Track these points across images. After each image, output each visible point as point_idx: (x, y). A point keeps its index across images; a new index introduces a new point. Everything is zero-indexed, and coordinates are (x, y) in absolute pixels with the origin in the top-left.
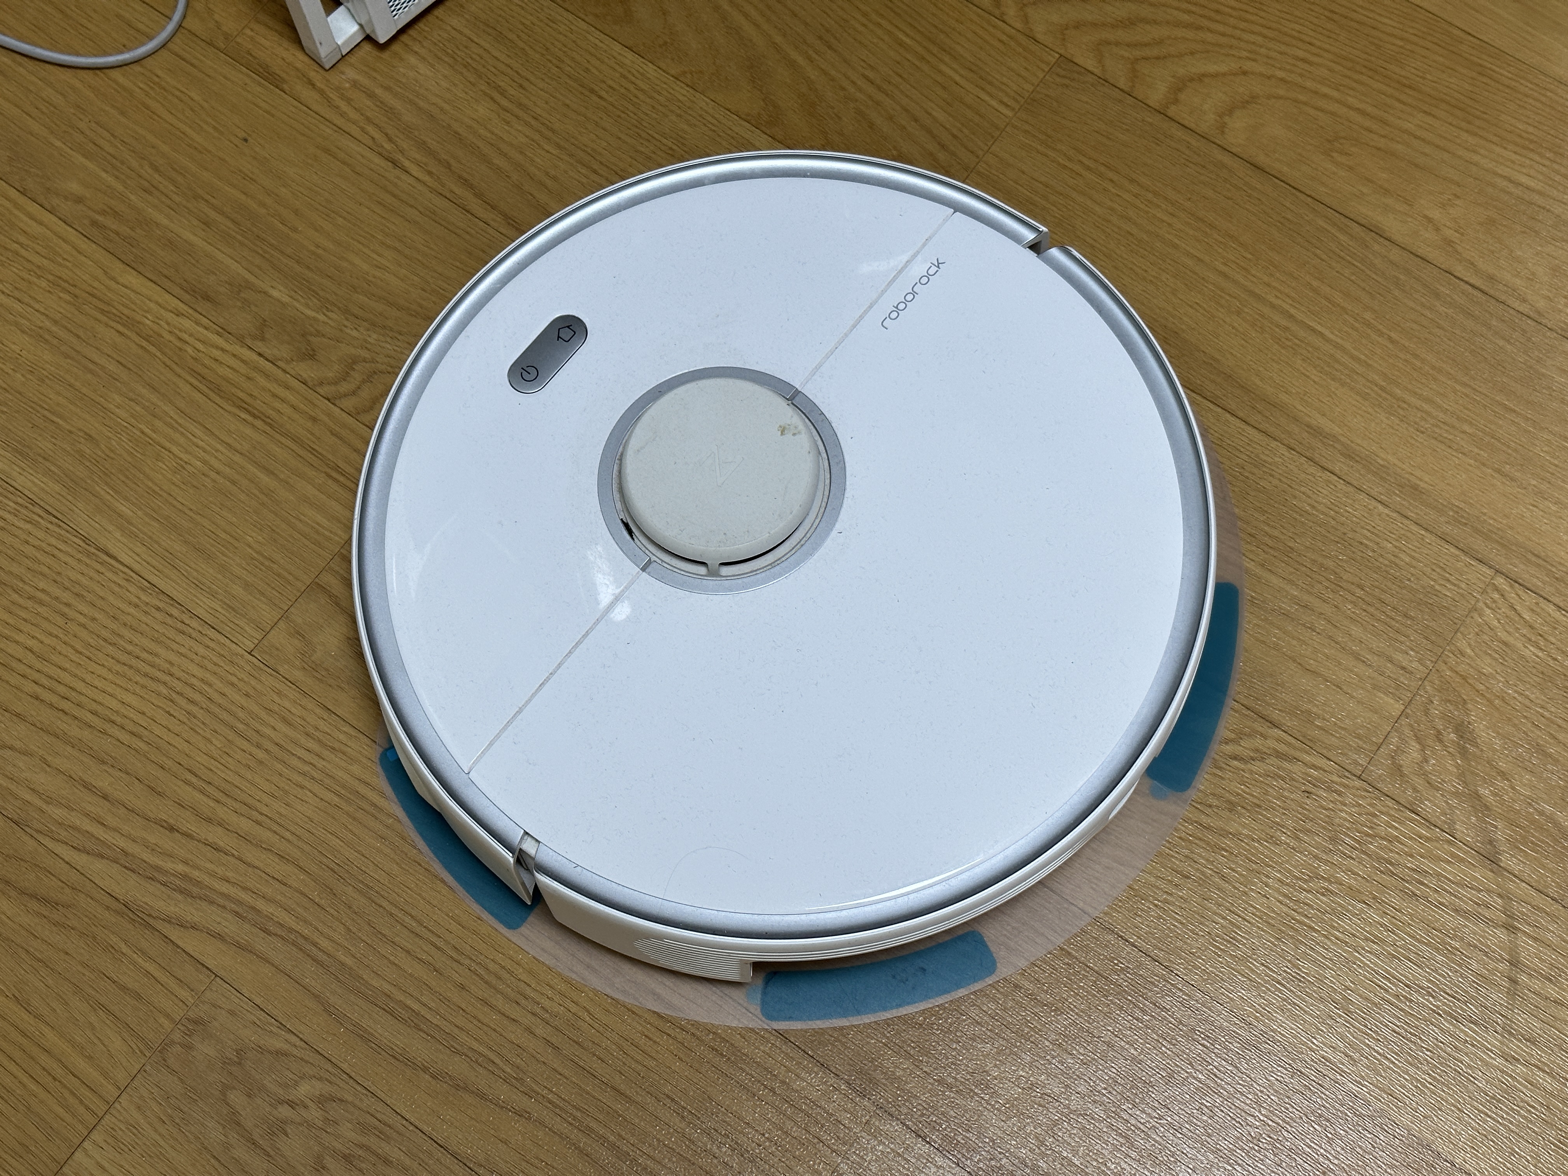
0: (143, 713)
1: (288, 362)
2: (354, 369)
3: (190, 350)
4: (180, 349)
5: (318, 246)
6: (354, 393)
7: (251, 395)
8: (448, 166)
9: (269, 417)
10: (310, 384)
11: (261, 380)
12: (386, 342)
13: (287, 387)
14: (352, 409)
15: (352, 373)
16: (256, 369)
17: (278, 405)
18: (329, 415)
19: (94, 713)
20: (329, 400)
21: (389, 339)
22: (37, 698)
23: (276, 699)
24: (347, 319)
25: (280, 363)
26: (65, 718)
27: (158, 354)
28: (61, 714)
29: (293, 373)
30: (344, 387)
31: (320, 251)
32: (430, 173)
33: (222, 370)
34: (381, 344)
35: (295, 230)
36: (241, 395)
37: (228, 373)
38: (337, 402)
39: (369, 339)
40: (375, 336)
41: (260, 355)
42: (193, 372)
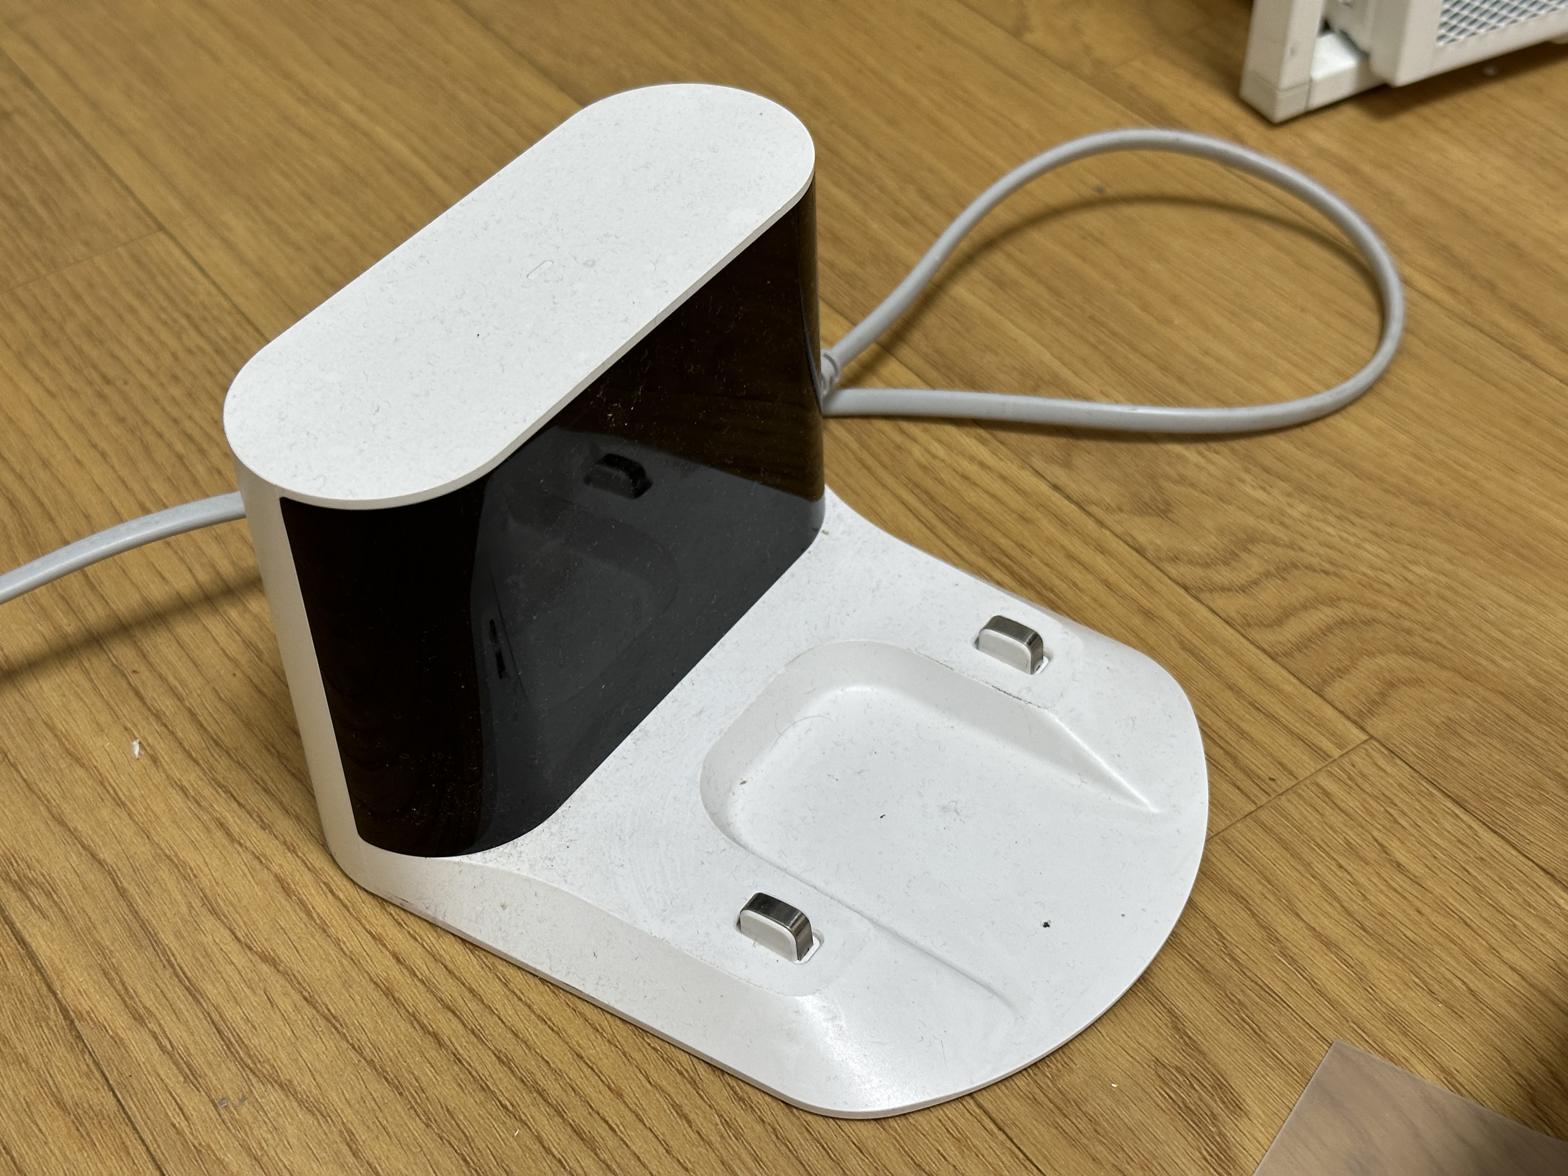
0: (619, 1095)
1: (1108, 509)
2: (1249, 551)
3: (917, 451)
4: (899, 447)
5: (1206, 353)
6: (1243, 589)
7: (1022, 547)
9: (1051, 590)
10: (1151, 554)
11: (1050, 528)
12: (1325, 521)
13: (1102, 549)
14: (1234, 614)
15: (1244, 555)
16: (1042, 506)
17: (1076, 574)
18: (1181, 614)
19: (503, 1060)
20: (1186, 588)
21: (1331, 519)
22: (388, 993)
24: (1247, 470)
25: (1094, 509)
26: (432, 1053)
27: (855, 445)
28: (428, 1043)
29: (1119, 529)
30: (1223, 575)
31: (1209, 361)
33: (972, 496)
34: (1314, 523)
35: (1166, 322)
36: (1003, 541)
37: (987, 504)
38: (1203, 596)
39: (1288, 510)
40: (1303, 508)
41: (1056, 487)
42: (915, 486)
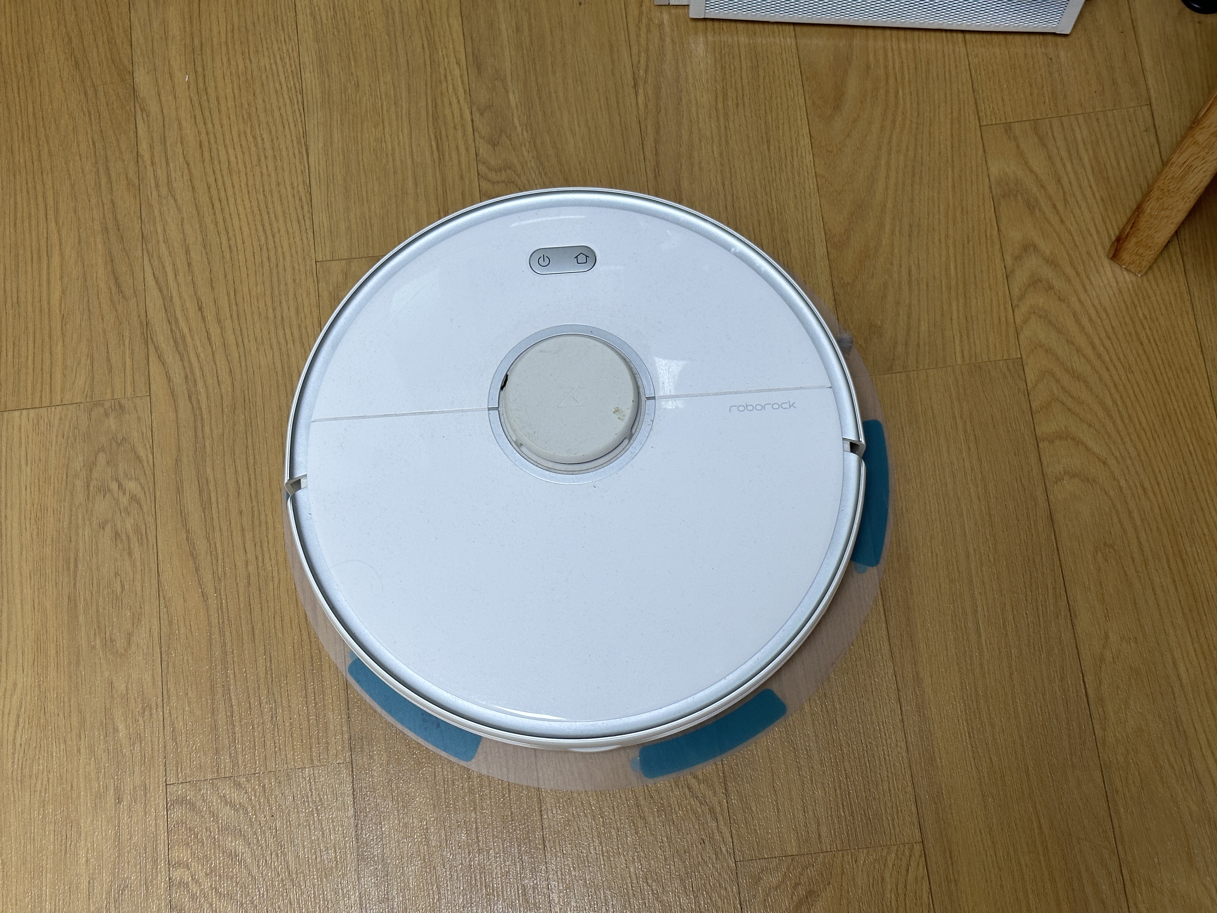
0: (244, 243)
1: (480, 137)
2: (506, 171)
3: (444, 85)
4: (440, 82)
5: (556, 92)
6: (493, 183)
7: (447, 137)
8: (658, 112)
9: (443, 156)
10: (478, 158)
11: (460, 134)
12: (535, 172)
13: (467, 149)
14: (484, 190)
15: (503, 172)
16: (463, 126)
17: (454, 155)
18: (470, 182)
19: (224, 221)
20: (478, 174)
21: (537, 172)
22: (209, 188)
23: (304, 295)
24: (530, 142)
25: (476, 134)
26: (210, 210)
27: (429, 74)
28: (210, 206)
29: (477, 145)
30: (492, 176)
31: (554, 95)
32: (646, 106)
33: (448, 111)
34: (532, 171)
35: (554, 73)
36: (444, 132)
37: (449, 117)
38: (481, 179)
39: (529, 162)
40: (533, 164)
41: (472, 121)
42: (434, 100)
